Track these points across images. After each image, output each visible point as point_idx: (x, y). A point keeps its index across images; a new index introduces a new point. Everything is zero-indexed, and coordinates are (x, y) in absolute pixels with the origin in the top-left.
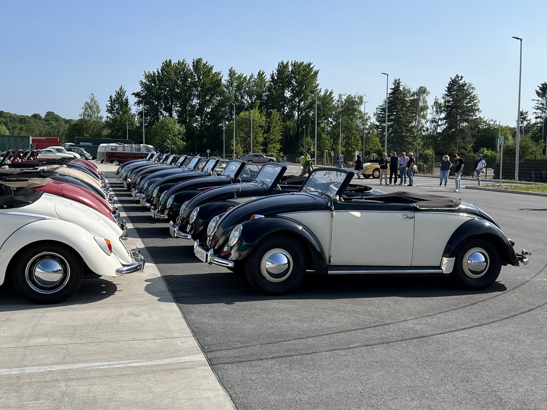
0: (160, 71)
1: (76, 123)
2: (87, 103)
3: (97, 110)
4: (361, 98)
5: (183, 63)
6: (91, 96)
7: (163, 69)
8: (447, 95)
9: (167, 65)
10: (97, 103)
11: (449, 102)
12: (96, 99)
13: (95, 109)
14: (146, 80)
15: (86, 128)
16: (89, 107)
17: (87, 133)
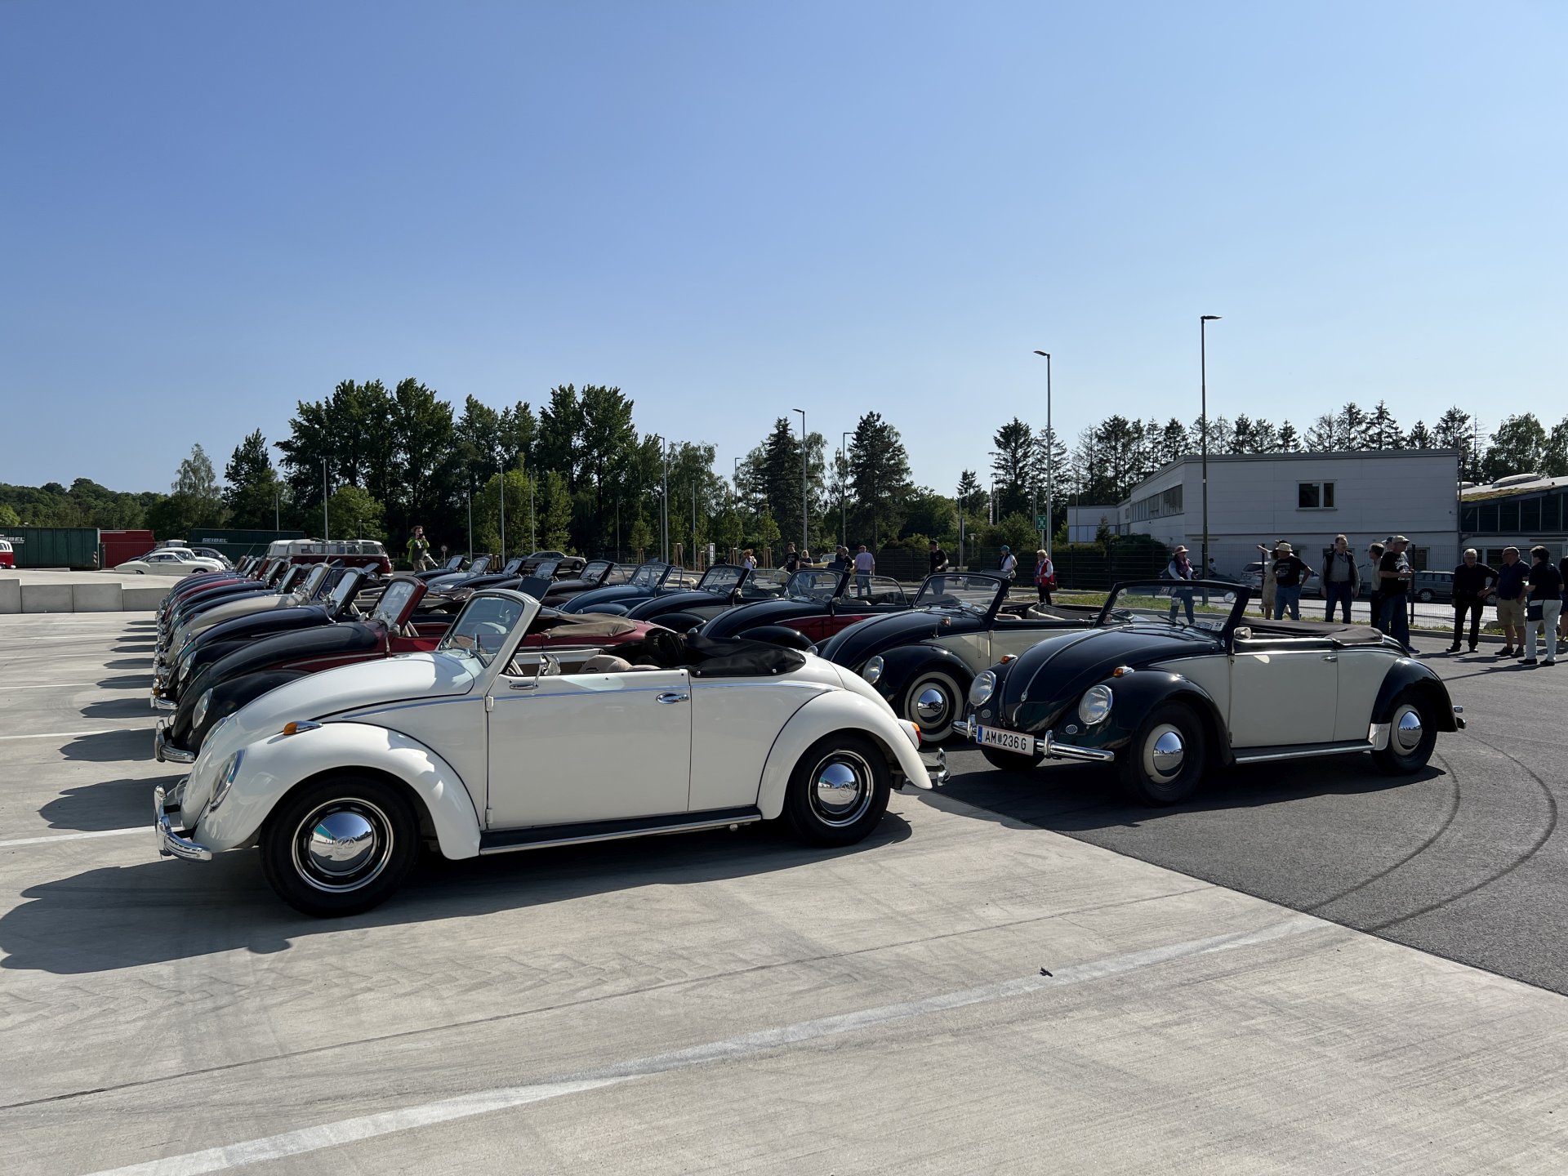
0: (332, 402)
1: (165, 501)
2: (186, 461)
3: (208, 477)
4: (710, 451)
5: (377, 387)
6: (196, 449)
7: (337, 397)
8: (856, 446)
9: (346, 389)
10: (208, 463)
11: (859, 457)
12: (205, 454)
13: (203, 474)
14: (302, 418)
15: (187, 510)
16: (192, 470)
17: (188, 519)
